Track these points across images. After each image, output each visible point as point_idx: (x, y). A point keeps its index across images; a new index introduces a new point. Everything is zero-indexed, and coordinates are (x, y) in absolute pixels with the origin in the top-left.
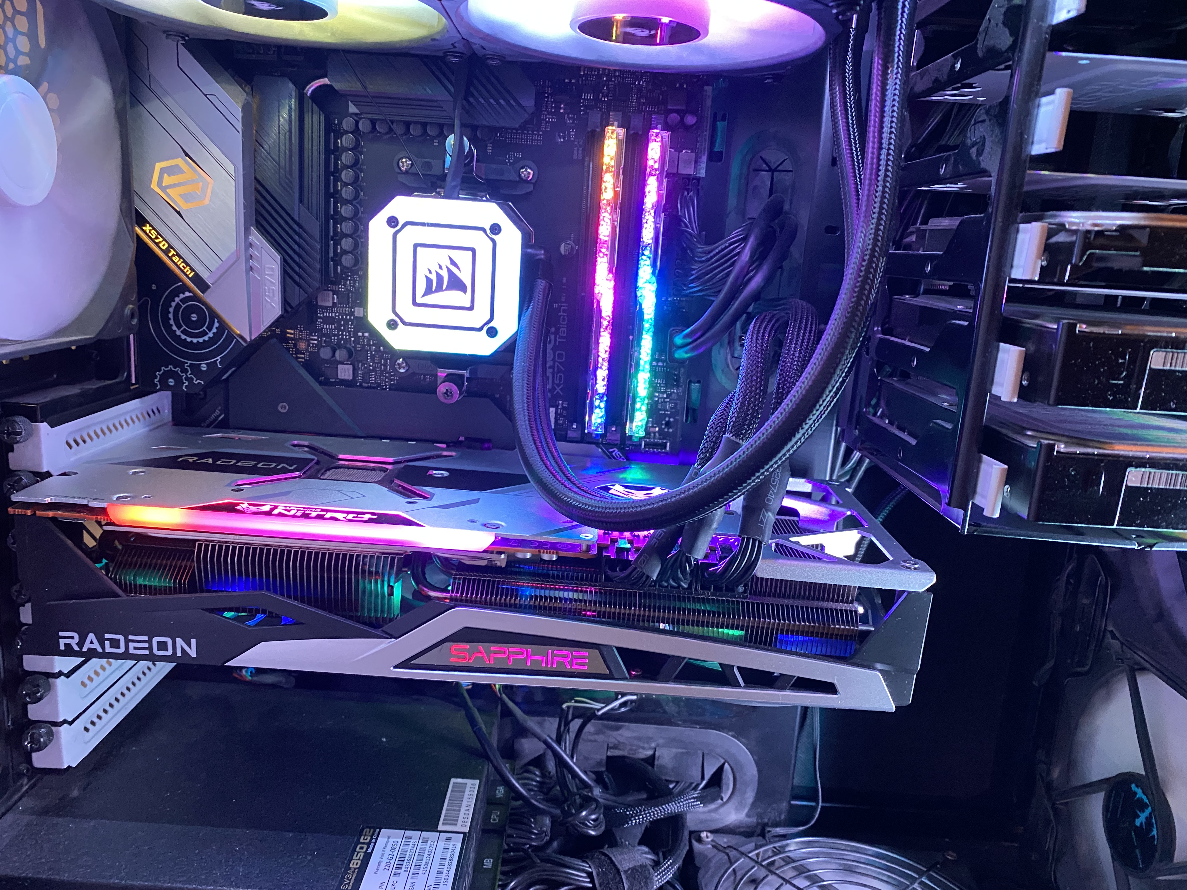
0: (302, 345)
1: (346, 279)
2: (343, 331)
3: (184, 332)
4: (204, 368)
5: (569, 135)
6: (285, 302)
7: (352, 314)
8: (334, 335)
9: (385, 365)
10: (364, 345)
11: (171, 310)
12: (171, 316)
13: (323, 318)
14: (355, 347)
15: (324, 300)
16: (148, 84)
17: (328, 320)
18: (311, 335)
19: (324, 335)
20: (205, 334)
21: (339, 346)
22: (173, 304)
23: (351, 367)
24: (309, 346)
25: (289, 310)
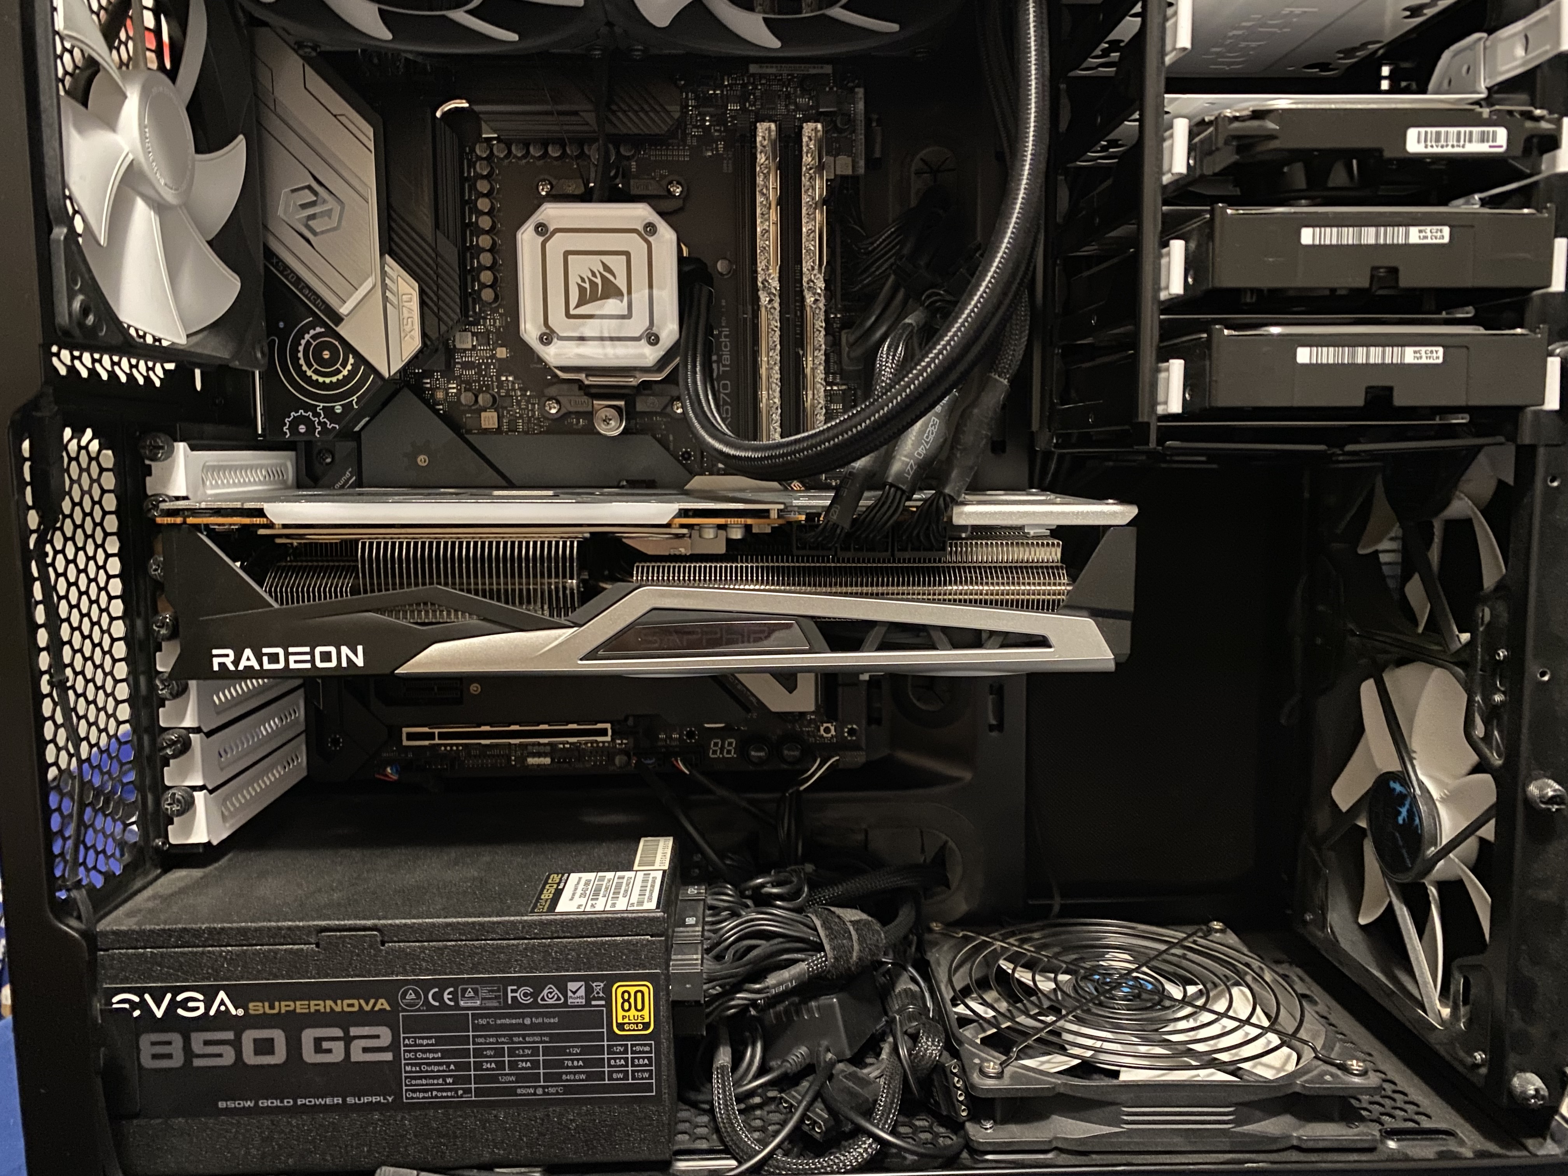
0: (440, 395)
1: (485, 318)
2: (484, 376)
3: (316, 372)
4: (338, 410)
5: (717, 148)
6: (424, 335)
7: (493, 357)
8: (475, 381)
9: (533, 410)
10: (508, 391)
11: (301, 348)
12: (301, 355)
13: (462, 364)
14: (498, 393)
15: (463, 343)
16: (273, 108)
17: (467, 365)
18: (449, 382)
19: (462, 382)
20: (338, 372)
21: (480, 391)
22: (303, 342)
23: (495, 414)
24: (447, 394)
25: (429, 343)
